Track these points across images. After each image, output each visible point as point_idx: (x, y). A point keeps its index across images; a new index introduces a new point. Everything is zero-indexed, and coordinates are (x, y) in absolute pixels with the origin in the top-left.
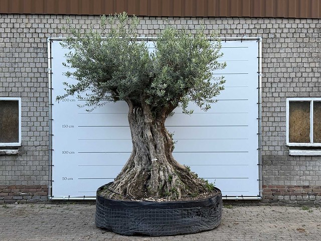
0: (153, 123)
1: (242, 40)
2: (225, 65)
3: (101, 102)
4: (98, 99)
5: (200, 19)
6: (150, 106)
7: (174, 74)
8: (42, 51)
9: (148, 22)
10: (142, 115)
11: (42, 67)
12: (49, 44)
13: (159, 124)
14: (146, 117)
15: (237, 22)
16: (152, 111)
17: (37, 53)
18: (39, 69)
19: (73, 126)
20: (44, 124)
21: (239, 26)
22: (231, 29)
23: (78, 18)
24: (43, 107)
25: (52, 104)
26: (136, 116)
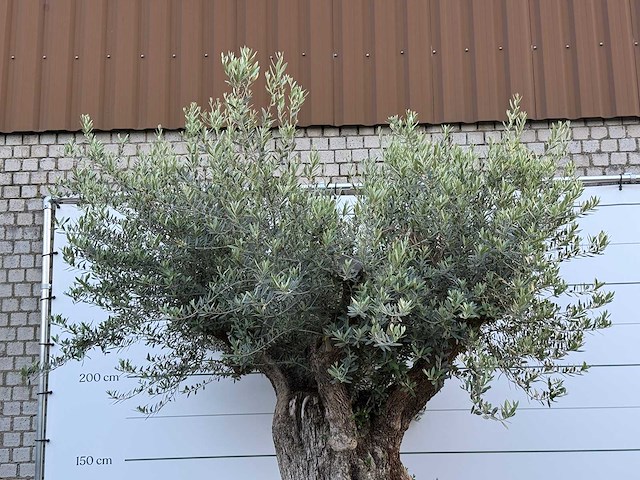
0: (361, 451)
1: (620, 183)
2: (604, 243)
3: (190, 380)
4: (182, 371)
5: (487, 128)
6: (347, 387)
7: (432, 272)
8: (29, 235)
9: (337, 142)
10: (321, 423)
11: (25, 282)
12: (48, 213)
13: (380, 454)
14: (333, 430)
15: (599, 132)
16: (354, 407)
17: (13, 242)
18: (16, 286)
19: (106, 461)
20: (22, 455)
21: (607, 146)
22: (582, 153)
23: (135, 139)
24: (22, 402)
25: (47, 393)
26: (300, 427)
